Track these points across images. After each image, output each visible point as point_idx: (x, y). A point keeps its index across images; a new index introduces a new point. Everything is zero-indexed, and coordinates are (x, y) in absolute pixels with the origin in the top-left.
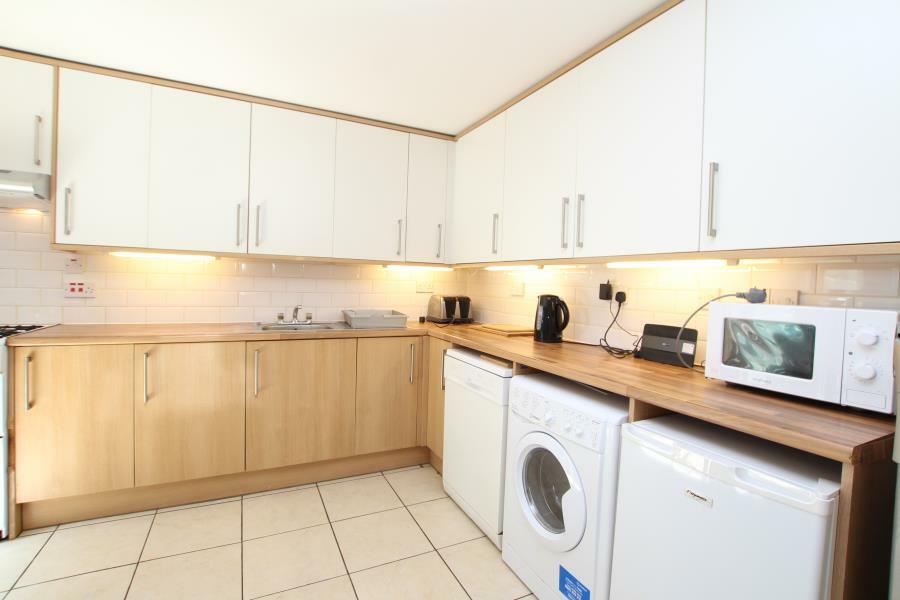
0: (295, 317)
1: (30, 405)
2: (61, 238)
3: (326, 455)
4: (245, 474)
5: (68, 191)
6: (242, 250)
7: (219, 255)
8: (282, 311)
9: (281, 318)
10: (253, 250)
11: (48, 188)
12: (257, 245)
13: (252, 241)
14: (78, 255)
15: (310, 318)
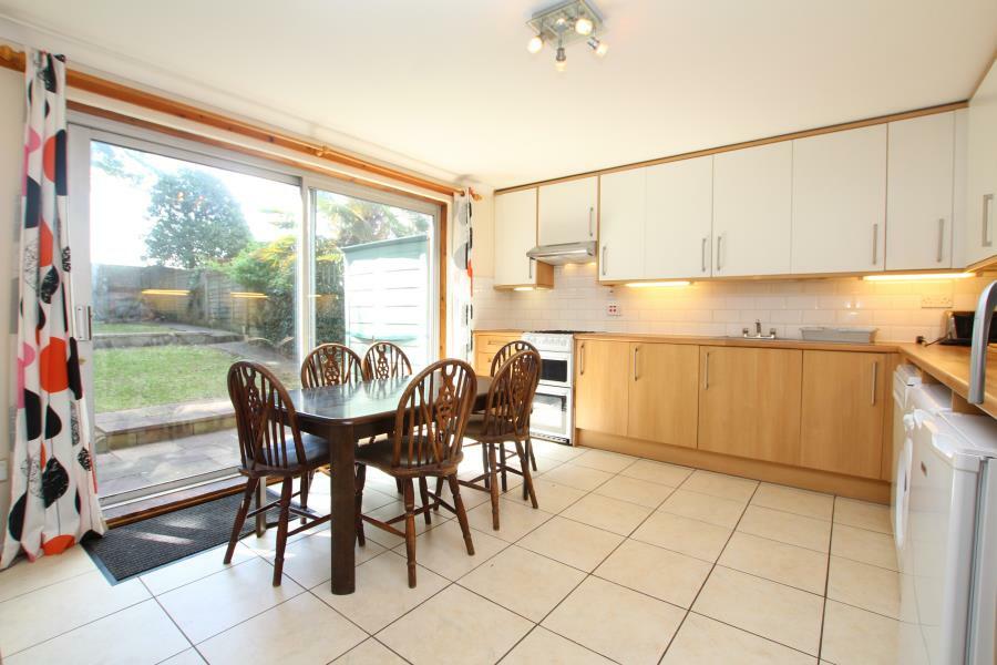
0: (759, 331)
1: (582, 373)
2: (602, 278)
3: (768, 457)
4: (697, 450)
5: (604, 248)
6: (707, 274)
7: (692, 281)
8: (746, 326)
9: (745, 332)
10: (717, 274)
11: (595, 249)
12: (719, 269)
13: (715, 266)
14: (614, 287)
15: (774, 333)
